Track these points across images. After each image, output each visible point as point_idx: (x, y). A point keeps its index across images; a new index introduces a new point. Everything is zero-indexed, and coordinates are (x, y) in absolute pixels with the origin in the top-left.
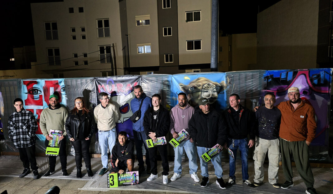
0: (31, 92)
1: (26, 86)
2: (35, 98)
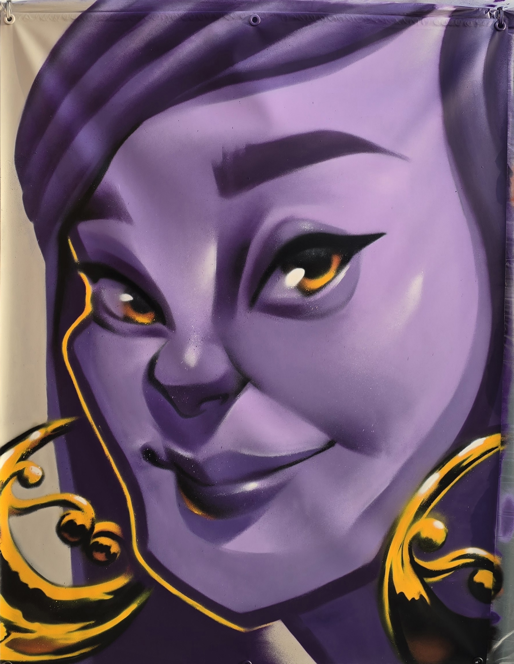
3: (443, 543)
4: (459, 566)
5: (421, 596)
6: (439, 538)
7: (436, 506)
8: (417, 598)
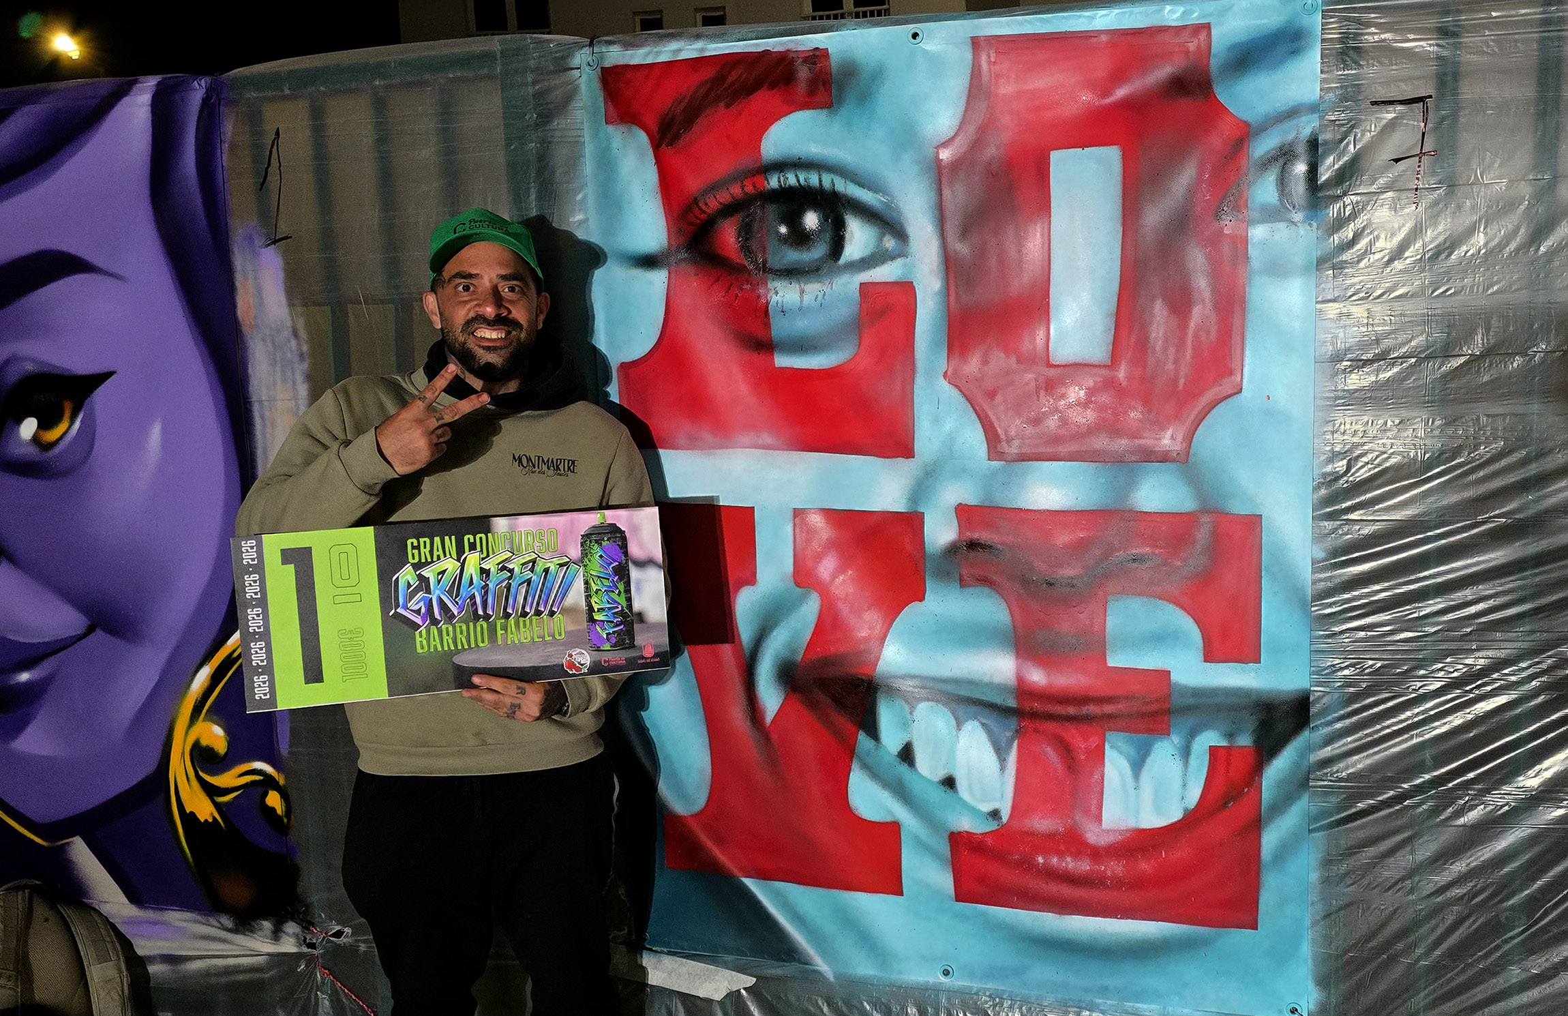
0: (729, 235)
1: (642, 137)
2: (779, 328)
3: (226, 754)
4: (247, 783)
5: (214, 818)
6: (221, 747)
7: (210, 708)
8: (210, 820)
